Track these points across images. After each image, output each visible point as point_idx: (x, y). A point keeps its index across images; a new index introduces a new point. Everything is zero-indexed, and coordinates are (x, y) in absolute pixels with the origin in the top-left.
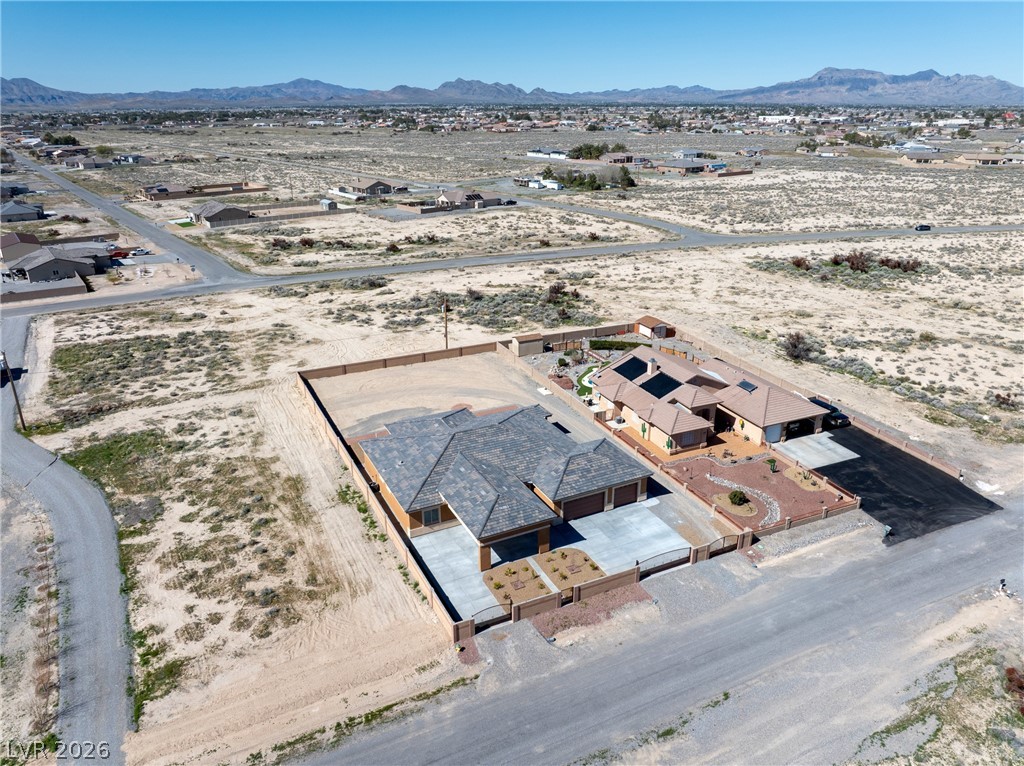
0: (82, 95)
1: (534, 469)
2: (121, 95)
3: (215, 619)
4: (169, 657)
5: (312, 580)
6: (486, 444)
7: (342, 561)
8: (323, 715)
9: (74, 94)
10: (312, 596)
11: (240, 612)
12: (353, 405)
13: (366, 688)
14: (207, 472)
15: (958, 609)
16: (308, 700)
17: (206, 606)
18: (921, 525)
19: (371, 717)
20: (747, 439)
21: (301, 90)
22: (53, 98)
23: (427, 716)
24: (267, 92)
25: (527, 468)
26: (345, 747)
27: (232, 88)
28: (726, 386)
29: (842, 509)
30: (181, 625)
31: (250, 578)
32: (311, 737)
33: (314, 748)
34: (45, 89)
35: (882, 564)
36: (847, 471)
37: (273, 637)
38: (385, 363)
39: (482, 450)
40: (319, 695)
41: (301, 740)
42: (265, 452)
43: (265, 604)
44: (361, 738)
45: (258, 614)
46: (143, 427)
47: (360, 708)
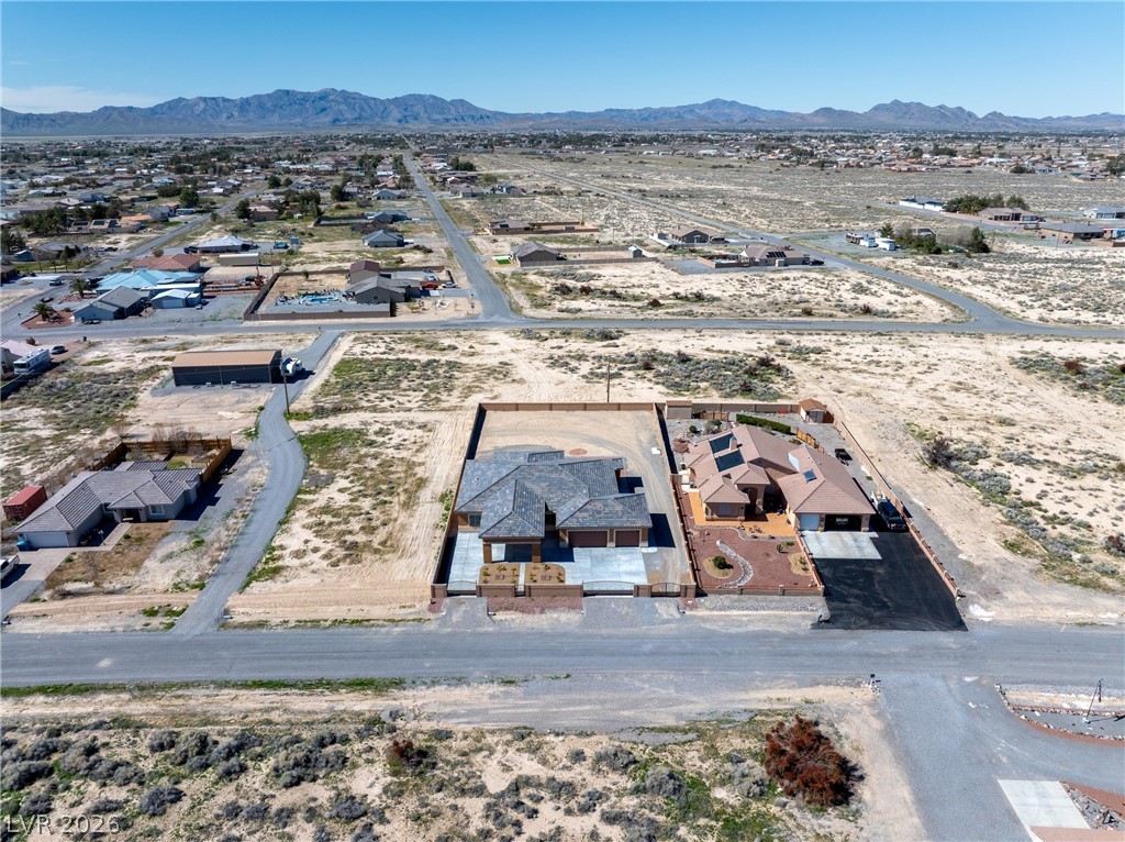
0: (506, 114)
2: (539, 115)
6: (539, 478)
9: (500, 113)
22: (482, 117)
34: (476, 109)
39: (533, 481)
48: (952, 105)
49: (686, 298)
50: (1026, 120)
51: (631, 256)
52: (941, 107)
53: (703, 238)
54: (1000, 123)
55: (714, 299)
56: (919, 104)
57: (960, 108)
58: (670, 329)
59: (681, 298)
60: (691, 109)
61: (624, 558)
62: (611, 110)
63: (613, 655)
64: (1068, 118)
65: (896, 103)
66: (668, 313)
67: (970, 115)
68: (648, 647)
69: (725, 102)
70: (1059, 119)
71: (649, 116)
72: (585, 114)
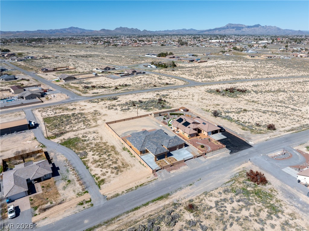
1: (163, 142)
3: (107, 172)
4: (101, 179)
5: (123, 165)
6: (153, 137)
7: (128, 161)
8: (133, 185)
10: (124, 167)
11: (111, 171)
12: (120, 130)
13: (139, 181)
14: (93, 146)
15: (241, 164)
16: (129, 183)
17: (104, 170)
18: (237, 150)
19: (141, 185)
20: (204, 135)
21: (72, 30)
23: (150, 184)
24: (62, 31)
25: (161, 142)
26: (138, 190)
27: (50, 30)
28: (200, 124)
29: (222, 148)
30: (101, 173)
31: (111, 165)
32: (131, 189)
33: (132, 190)
35: (229, 157)
36: (224, 140)
37: (119, 174)
38: (124, 120)
39: (152, 139)
40: (131, 183)
41: (130, 189)
42: (104, 141)
43: (116, 169)
44: (140, 188)
45: (115, 171)
46: (74, 137)
47: (139, 184)
48: (135, 28)
49: (123, 86)
50: (152, 31)
51: (94, 75)
52: (132, 28)
53: (109, 69)
54: (147, 32)
55: (130, 85)
56: (127, 28)
57: (136, 29)
58: (128, 94)
59: (121, 86)
60: (65, 30)
61: (183, 151)
62: (39, 30)
63: (203, 172)
64: (160, 31)
65: (121, 28)
66: (122, 90)
67: (139, 30)
68: (208, 168)
69: (74, 28)
70: (158, 31)
71: (52, 32)
72: (30, 31)
